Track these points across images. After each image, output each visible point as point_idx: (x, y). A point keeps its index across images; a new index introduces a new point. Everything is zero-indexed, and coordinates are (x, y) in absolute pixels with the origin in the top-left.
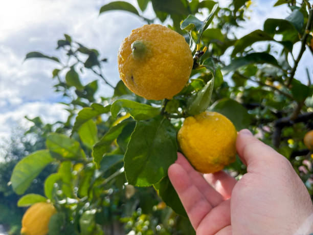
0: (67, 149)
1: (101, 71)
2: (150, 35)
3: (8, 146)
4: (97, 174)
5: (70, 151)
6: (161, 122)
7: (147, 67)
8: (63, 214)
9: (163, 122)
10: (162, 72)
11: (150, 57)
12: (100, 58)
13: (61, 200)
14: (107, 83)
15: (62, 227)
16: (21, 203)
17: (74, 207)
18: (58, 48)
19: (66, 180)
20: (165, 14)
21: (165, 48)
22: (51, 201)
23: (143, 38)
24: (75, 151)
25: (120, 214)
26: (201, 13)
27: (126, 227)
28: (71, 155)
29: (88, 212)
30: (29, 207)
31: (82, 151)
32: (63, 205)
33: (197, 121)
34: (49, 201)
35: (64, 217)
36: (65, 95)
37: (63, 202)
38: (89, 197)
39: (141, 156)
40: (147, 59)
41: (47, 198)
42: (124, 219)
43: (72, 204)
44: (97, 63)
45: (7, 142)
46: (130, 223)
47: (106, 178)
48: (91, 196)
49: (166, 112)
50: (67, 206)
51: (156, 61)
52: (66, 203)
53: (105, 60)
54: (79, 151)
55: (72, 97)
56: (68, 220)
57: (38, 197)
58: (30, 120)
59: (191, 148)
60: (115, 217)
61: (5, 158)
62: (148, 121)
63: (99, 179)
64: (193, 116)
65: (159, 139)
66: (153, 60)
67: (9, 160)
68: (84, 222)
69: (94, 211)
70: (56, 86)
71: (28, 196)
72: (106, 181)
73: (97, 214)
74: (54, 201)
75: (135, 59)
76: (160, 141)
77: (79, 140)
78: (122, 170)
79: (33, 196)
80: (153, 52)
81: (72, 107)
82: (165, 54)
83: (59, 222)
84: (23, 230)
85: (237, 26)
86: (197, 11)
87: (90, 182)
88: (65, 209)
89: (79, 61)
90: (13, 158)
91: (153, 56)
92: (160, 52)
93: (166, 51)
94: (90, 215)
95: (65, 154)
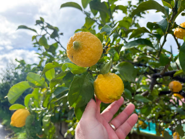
0: (38, 82)
1: (59, 40)
2: (82, 39)
3: (4, 74)
4: (53, 96)
5: (39, 83)
6: (87, 75)
7: (79, 54)
8: (34, 116)
9: (88, 75)
10: (86, 56)
11: (81, 50)
12: (59, 33)
13: (33, 108)
14: (62, 47)
15: (32, 123)
16: (11, 108)
17: (39, 113)
18: (36, 25)
19: (36, 98)
20: (96, 11)
21: (89, 46)
22: (28, 108)
23: (79, 40)
24: (42, 83)
25: (66, 118)
26: (117, 12)
27: (68, 125)
28: (40, 85)
29: (47, 116)
30: (15, 111)
31: (46, 83)
32: (34, 111)
33: (104, 77)
34: (26, 108)
35: (34, 117)
36: (39, 49)
37: (34, 109)
38: (48, 108)
39: (76, 93)
40: (80, 50)
41: (26, 107)
42: (67, 121)
43: (38, 111)
44: (57, 36)
45: (4, 71)
46: (71, 123)
47: (58, 98)
48: (49, 107)
49: (90, 70)
50: (36, 112)
51: (84, 51)
52: (35, 110)
53: (62, 34)
54: (44, 83)
55: (43, 51)
56: (36, 119)
57: (21, 106)
58: (18, 61)
59: (99, 90)
60: (63, 119)
61: (2, 81)
62: (80, 75)
63: (54, 99)
64: (103, 74)
65: (85, 84)
66: (83, 51)
67: (4, 82)
68: (45, 121)
69: (50, 115)
70: (34, 44)
71: (15, 105)
72: (58, 99)
73: (51, 117)
74: (29, 108)
75: (74, 49)
76: (86, 85)
77: (45, 77)
78: (67, 95)
79: (18, 105)
80: (83, 47)
81: (43, 56)
82: (88, 49)
83: (31, 119)
84: (11, 123)
85: (141, 17)
86: (114, 11)
87: (49, 100)
88: (34, 113)
89: (47, 33)
90: (7, 81)
91: (83, 49)
92: (86, 47)
93: (88, 47)
94: (48, 117)
95: (37, 84)
